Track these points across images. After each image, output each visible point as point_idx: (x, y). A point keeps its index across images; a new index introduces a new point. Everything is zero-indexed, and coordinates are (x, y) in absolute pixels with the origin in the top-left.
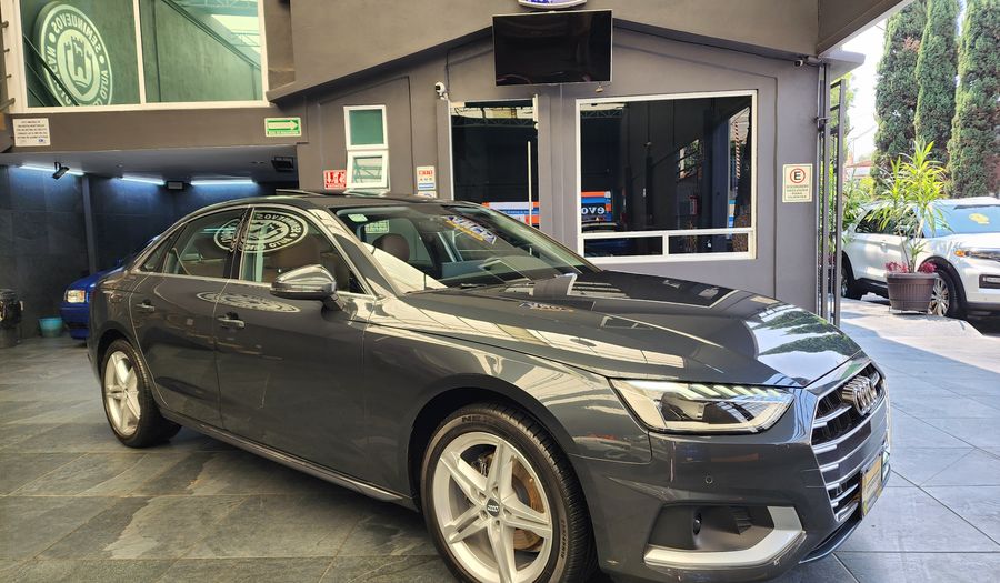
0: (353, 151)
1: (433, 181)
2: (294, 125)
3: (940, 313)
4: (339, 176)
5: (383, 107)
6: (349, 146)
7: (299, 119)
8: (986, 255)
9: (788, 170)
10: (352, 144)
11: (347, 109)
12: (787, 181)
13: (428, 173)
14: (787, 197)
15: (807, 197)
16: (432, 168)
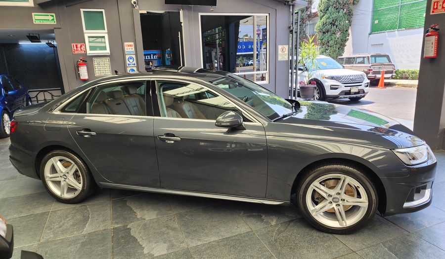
0: (87, 33)
1: (133, 50)
2: (50, 18)
3: (316, 99)
4: (81, 47)
5: (103, 10)
6: (85, 31)
7: (54, 14)
8: (332, 78)
9: (280, 47)
10: (86, 29)
11: (82, 10)
12: (280, 52)
13: (131, 46)
14: (280, 58)
15: (286, 59)
16: (132, 43)
